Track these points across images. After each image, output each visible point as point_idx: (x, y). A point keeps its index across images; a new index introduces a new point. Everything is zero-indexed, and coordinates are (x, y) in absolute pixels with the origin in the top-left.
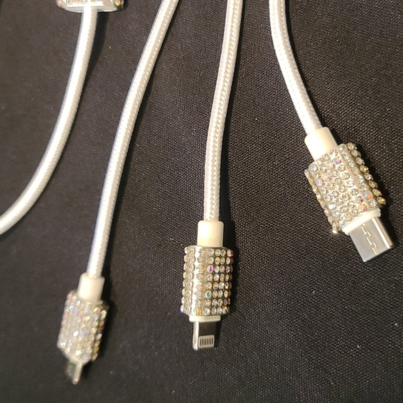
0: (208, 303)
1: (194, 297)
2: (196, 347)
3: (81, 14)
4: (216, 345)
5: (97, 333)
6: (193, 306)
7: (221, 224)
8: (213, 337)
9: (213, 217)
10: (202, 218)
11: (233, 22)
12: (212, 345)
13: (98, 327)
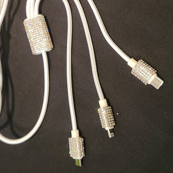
0: (110, 122)
1: (106, 122)
2: (110, 137)
3: (41, 54)
4: (115, 136)
5: (83, 147)
6: (106, 125)
7: (105, 99)
8: (113, 133)
9: (103, 98)
10: (99, 100)
11: (90, 42)
12: (114, 136)
13: (82, 145)
